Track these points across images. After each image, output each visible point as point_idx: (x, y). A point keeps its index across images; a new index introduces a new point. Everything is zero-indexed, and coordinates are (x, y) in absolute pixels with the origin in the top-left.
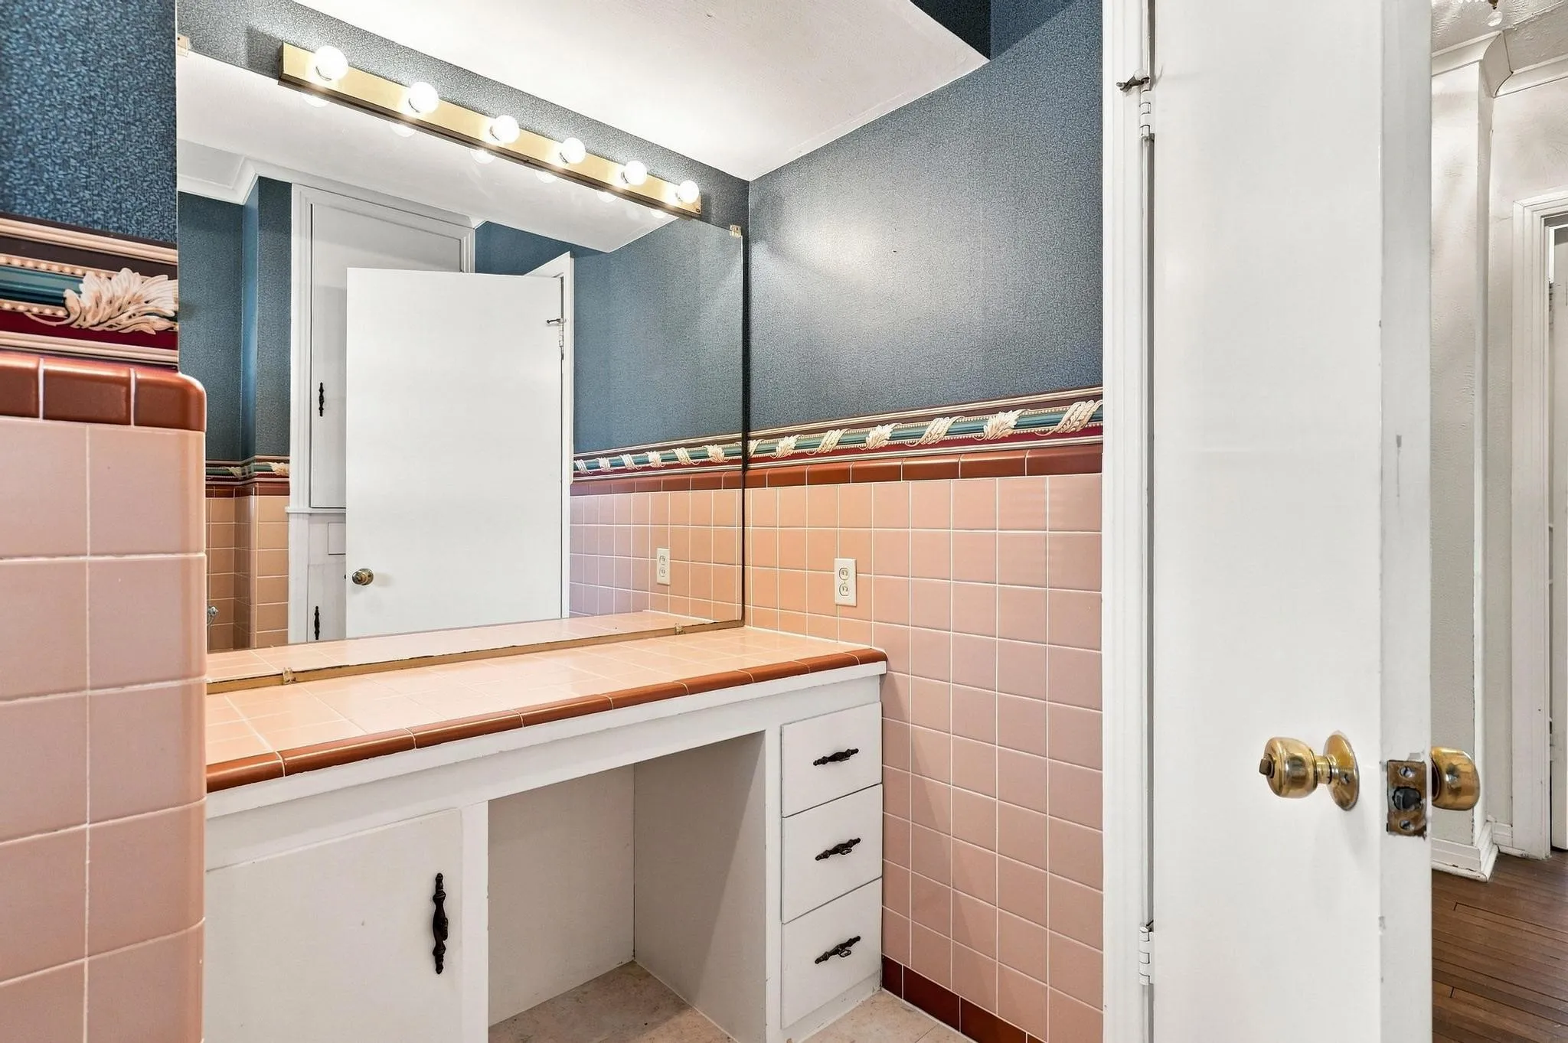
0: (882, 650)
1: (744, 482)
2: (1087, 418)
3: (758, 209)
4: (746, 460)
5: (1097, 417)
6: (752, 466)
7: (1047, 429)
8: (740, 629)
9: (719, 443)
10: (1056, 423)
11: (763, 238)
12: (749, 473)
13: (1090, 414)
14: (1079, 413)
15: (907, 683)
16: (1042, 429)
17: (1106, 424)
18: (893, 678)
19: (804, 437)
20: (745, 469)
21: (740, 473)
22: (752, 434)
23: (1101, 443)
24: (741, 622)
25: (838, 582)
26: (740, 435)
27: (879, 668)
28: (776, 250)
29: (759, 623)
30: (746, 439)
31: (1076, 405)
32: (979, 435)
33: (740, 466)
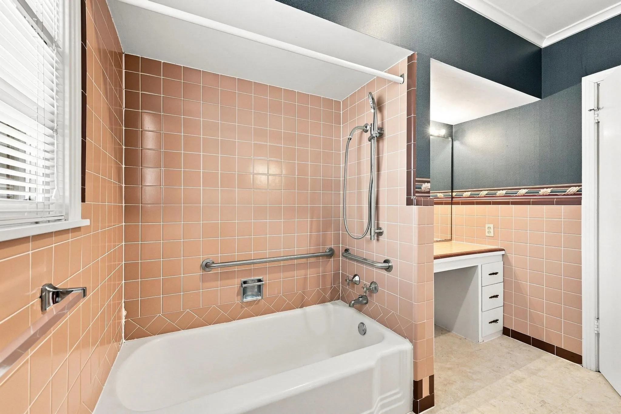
0: (503, 248)
1: (452, 203)
2: (576, 191)
3: (456, 132)
4: (452, 198)
5: (580, 191)
6: (453, 199)
7: (562, 193)
8: (450, 242)
9: (441, 193)
10: (565, 192)
11: (458, 140)
12: (453, 201)
13: (577, 190)
14: (574, 190)
15: (512, 257)
16: (560, 193)
17: (583, 193)
18: (507, 256)
19: (473, 192)
20: (452, 200)
21: (451, 201)
22: (454, 191)
23: (581, 198)
24: (451, 240)
25: (487, 230)
26: (451, 191)
27: (503, 252)
28: (462, 143)
29: (457, 240)
30: (452, 192)
31: (572, 188)
32: (537, 194)
33: (451, 199)
